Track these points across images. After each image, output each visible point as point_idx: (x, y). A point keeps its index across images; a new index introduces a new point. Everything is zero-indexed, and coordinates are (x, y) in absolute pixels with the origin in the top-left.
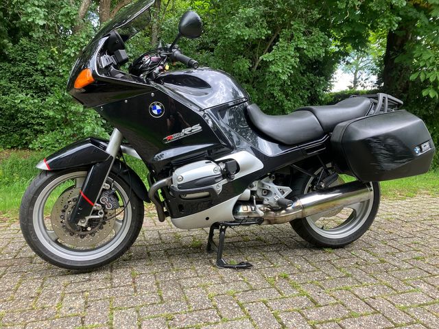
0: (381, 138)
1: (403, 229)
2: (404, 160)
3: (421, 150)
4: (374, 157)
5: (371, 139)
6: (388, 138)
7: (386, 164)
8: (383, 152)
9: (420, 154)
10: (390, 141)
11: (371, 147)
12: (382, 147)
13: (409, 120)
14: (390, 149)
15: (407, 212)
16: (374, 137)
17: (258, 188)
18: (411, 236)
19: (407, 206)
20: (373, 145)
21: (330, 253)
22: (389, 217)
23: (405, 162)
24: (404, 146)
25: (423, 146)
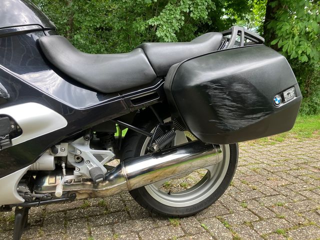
0: (224, 82)
1: (268, 183)
2: (259, 115)
3: (283, 100)
4: (214, 111)
5: (209, 84)
6: (234, 82)
7: (232, 121)
8: (228, 103)
9: (282, 105)
10: (237, 87)
11: (209, 96)
12: (225, 96)
13: (268, 56)
14: (238, 98)
15: (275, 159)
16: (214, 82)
17: (69, 152)
18: (275, 193)
19: (275, 152)
20: (211, 92)
21: (175, 226)
22: (257, 166)
23: (260, 117)
24: (259, 94)
25: (285, 94)
